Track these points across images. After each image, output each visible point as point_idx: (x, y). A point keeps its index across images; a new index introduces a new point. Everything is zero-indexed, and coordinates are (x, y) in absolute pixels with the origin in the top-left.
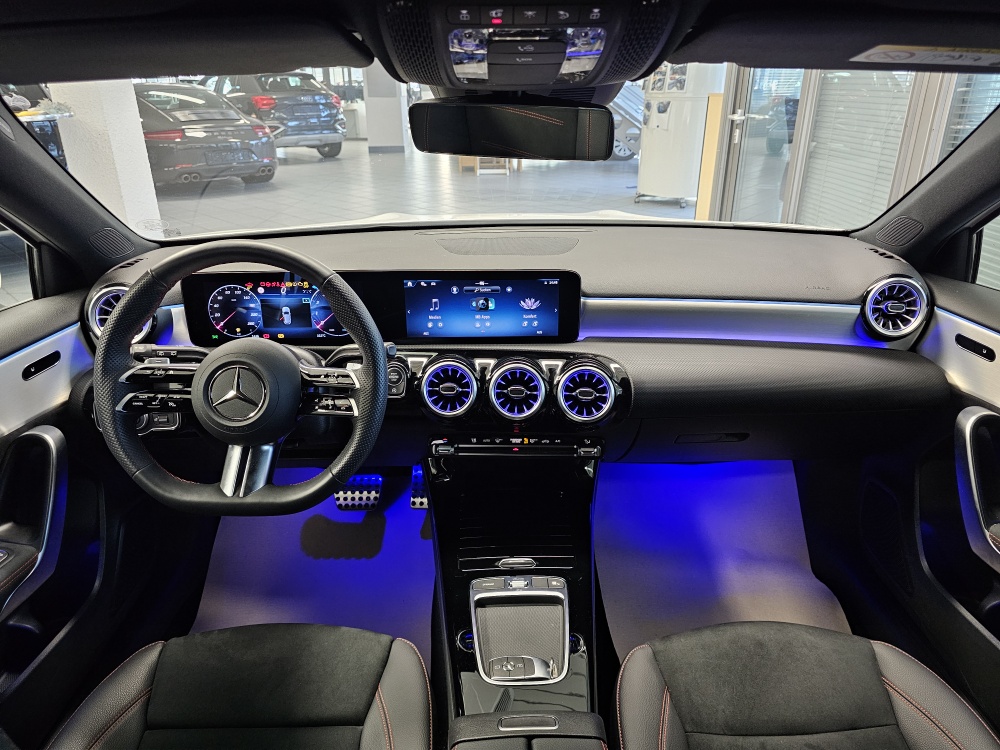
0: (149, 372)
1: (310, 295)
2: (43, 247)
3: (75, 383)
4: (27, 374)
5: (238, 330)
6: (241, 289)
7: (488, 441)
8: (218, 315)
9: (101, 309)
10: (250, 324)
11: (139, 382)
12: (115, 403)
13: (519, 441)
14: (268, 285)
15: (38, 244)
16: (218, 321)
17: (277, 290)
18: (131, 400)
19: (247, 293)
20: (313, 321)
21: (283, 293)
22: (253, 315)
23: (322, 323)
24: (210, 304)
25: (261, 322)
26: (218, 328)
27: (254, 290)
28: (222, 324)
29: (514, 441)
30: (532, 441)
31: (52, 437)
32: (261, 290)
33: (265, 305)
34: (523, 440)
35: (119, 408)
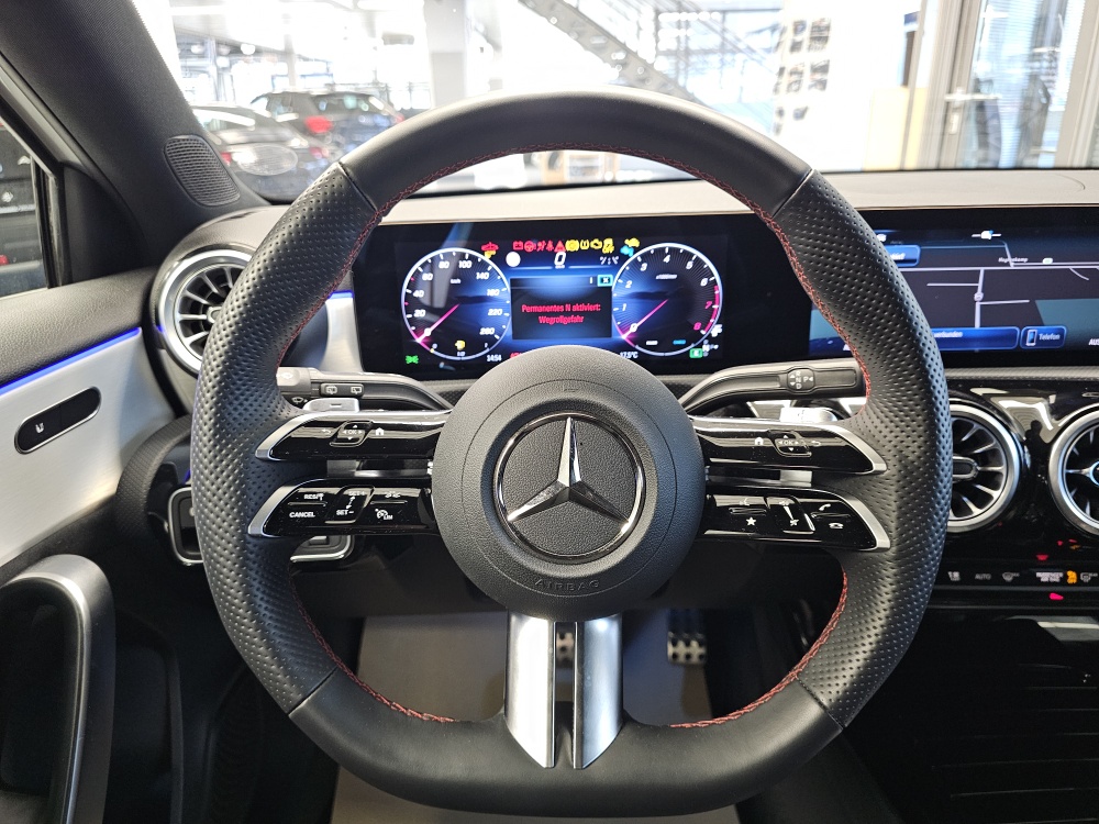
0: (327, 432)
1: (614, 269)
2: (69, 175)
3: (129, 458)
4: (27, 439)
5: (460, 344)
6: (472, 258)
7: (987, 576)
8: (420, 313)
9: (186, 300)
10: (484, 331)
11: (303, 458)
12: (247, 516)
13: (1056, 577)
14: (530, 247)
15: (59, 167)
16: (421, 325)
17: (548, 257)
18: (283, 507)
19: (483, 266)
20: (615, 324)
21: (559, 265)
22: (492, 312)
23: (634, 328)
24: (405, 290)
25: (508, 329)
26: (419, 340)
27: (499, 259)
28: (428, 332)
29: (1044, 576)
30: (1086, 578)
31: (79, 582)
32: (513, 259)
33: (519, 292)
34: (1066, 577)
35: (257, 527)
